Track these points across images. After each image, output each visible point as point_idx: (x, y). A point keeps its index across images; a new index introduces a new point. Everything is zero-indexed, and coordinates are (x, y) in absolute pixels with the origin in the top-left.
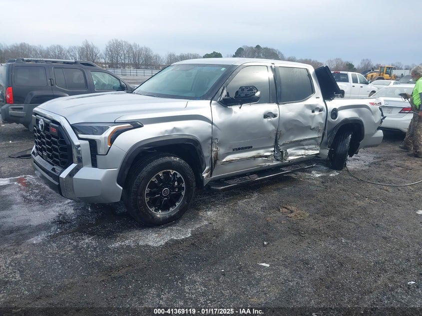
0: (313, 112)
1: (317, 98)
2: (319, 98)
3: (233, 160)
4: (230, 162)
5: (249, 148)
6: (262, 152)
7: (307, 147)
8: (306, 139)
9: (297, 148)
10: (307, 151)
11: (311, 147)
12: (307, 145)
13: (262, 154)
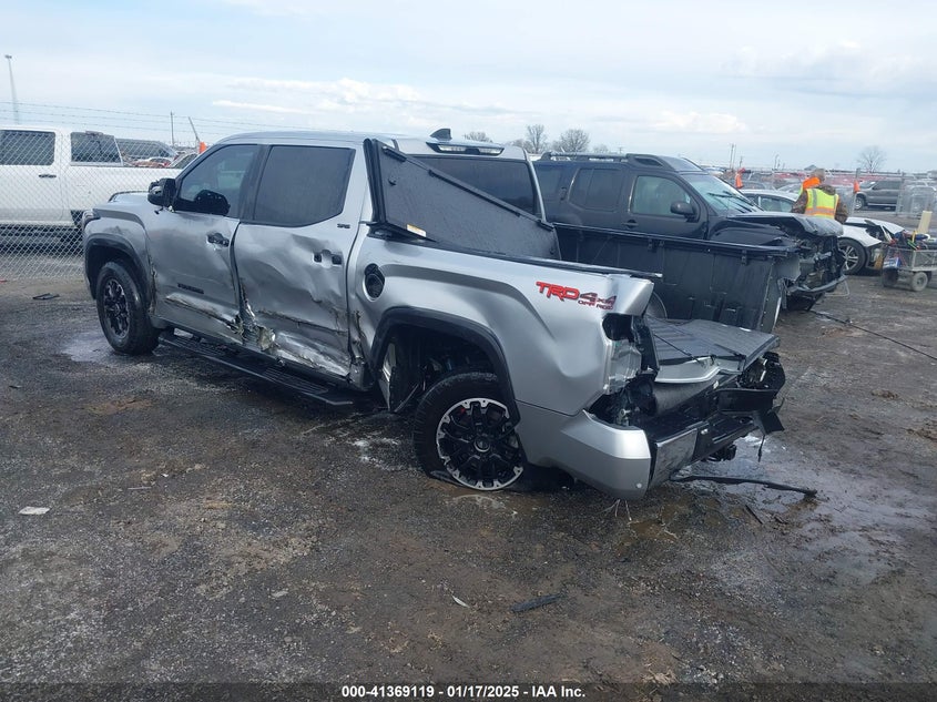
0: (318, 258)
1: (340, 226)
2: (347, 227)
3: (178, 302)
4: (175, 303)
5: (198, 292)
6: (220, 309)
7: (322, 347)
8: (308, 323)
9: (301, 337)
10: (322, 358)
11: (330, 350)
12: (324, 343)
13: (218, 313)
